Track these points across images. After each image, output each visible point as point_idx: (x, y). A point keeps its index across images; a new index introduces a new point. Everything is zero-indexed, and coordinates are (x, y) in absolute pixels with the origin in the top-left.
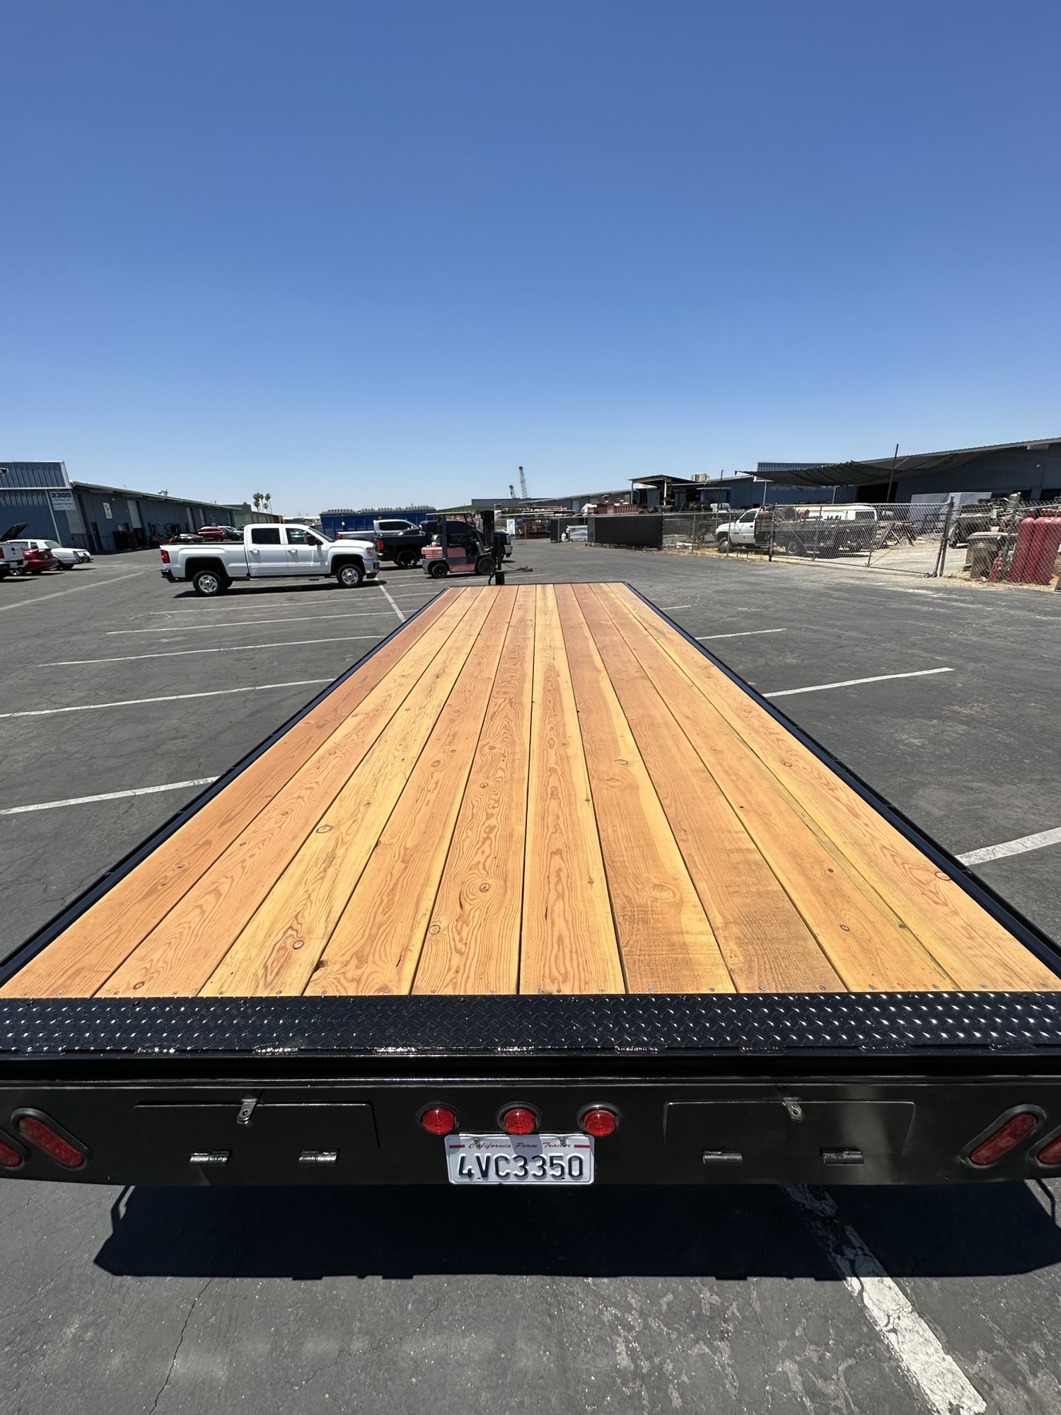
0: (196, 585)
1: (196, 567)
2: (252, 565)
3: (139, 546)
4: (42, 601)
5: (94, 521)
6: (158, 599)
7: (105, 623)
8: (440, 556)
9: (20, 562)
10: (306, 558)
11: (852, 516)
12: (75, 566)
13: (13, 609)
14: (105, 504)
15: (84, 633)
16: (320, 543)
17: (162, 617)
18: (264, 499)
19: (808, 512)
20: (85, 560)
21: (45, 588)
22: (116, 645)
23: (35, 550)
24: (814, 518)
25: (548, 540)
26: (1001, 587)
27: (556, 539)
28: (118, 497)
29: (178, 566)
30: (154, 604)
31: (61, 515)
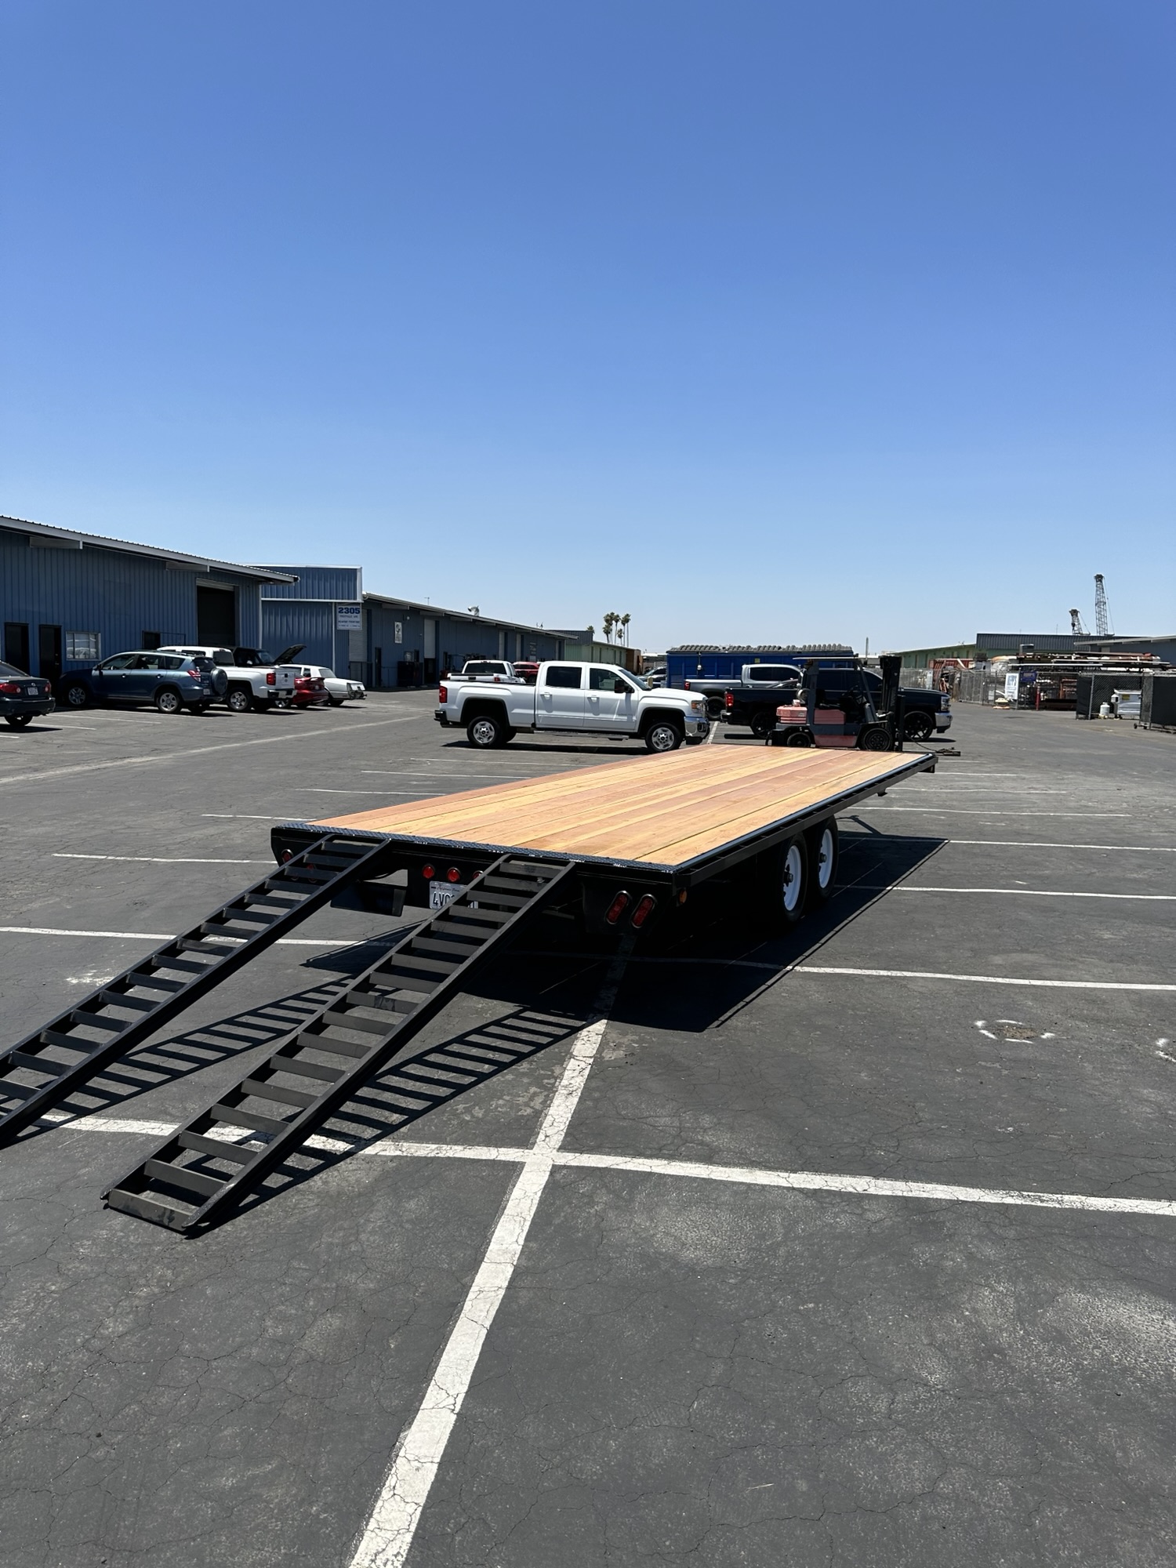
0: (470, 734)
1: (478, 709)
2: (541, 712)
3: (426, 683)
4: (304, 737)
5: (379, 646)
6: (423, 746)
7: (363, 763)
8: (802, 720)
9: (289, 691)
10: (608, 708)
12: (345, 703)
13: (275, 741)
14: (397, 623)
15: (340, 769)
16: (630, 690)
17: (421, 763)
18: (620, 623)
20: (357, 695)
21: (311, 724)
22: (367, 781)
23: (308, 678)
25: (1072, 714)
27: (1086, 713)
28: (416, 613)
29: (455, 707)
30: (418, 751)
31: (344, 635)
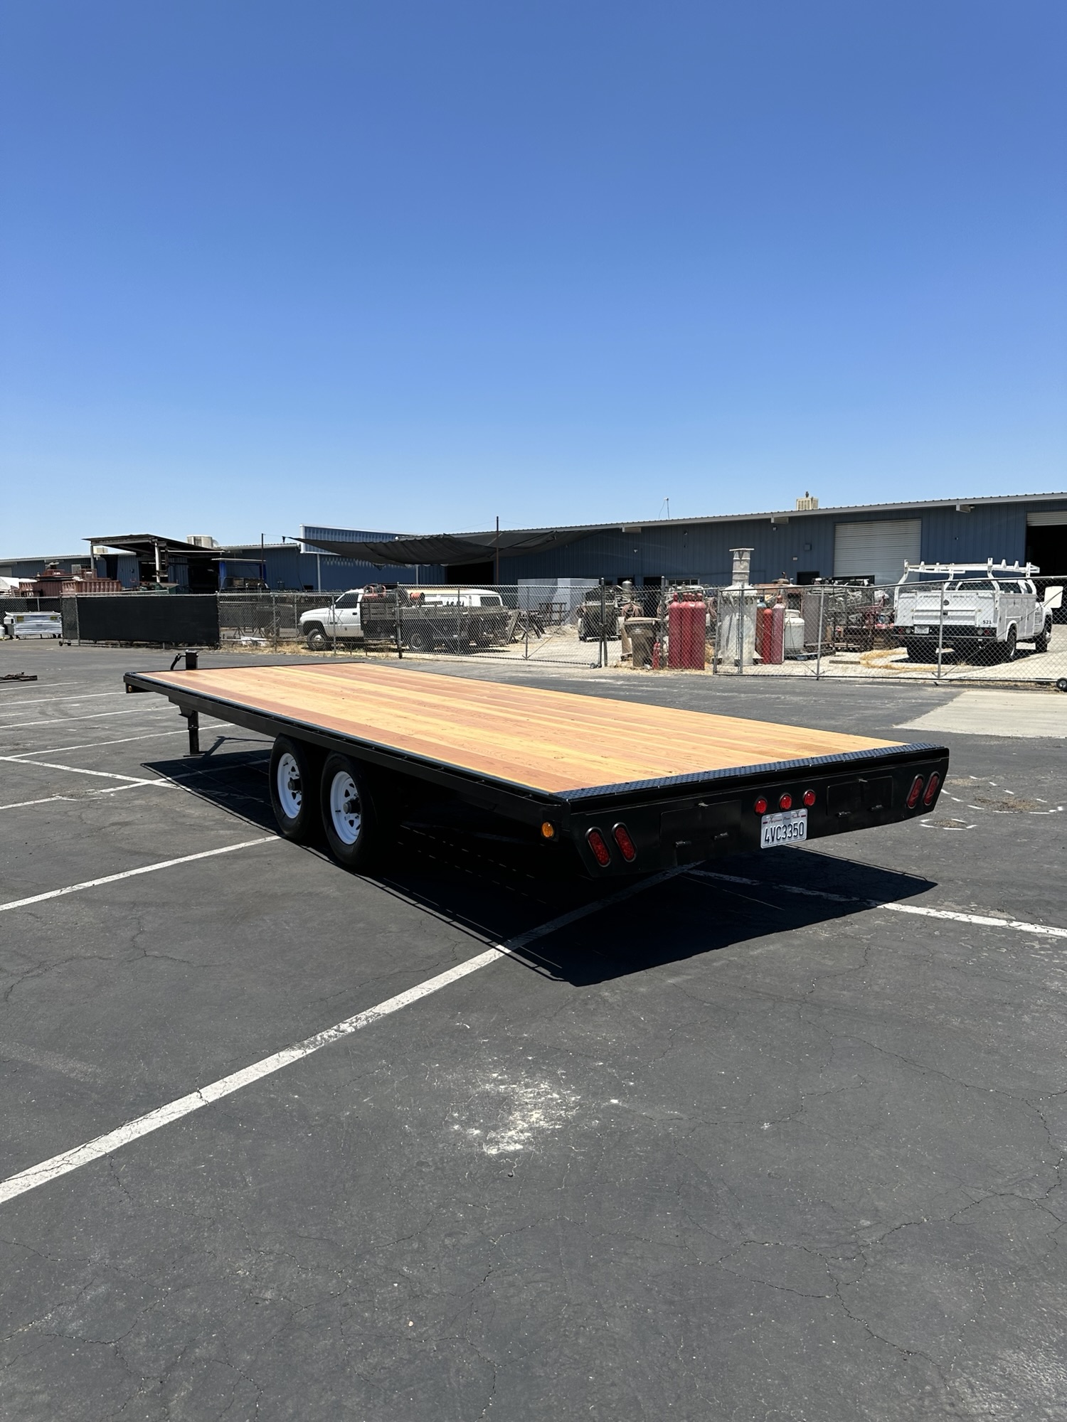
11: (477, 603)
19: (423, 595)
24: (432, 603)
26: (665, 673)
